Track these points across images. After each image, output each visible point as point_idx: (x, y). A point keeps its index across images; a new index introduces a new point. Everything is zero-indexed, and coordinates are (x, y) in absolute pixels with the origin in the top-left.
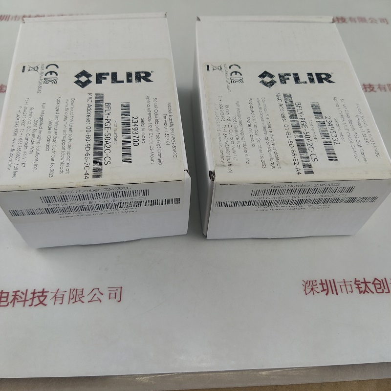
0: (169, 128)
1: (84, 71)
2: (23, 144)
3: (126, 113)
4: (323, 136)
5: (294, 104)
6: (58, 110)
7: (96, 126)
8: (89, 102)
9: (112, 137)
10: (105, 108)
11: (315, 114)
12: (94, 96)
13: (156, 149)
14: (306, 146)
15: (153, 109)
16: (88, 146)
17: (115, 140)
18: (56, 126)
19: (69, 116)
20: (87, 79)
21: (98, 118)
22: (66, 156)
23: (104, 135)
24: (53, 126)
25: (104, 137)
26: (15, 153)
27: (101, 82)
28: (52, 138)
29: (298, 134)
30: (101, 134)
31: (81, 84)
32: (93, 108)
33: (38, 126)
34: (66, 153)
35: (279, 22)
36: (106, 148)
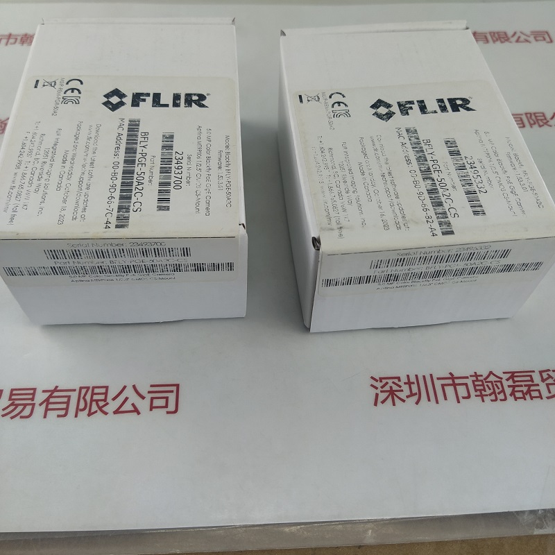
0: (224, 168)
1: (117, 89)
2: (27, 180)
3: (168, 147)
4: (463, 183)
5: (422, 142)
6: (77, 139)
7: (126, 161)
8: (120, 131)
9: (146, 177)
10: (140, 139)
11: (451, 153)
12: (126, 123)
13: (203, 194)
14: (442, 197)
15: (204, 142)
16: (114, 186)
17: (150, 181)
18: (73, 159)
19: (91, 147)
20: (119, 100)
21: (131, 151)
22: (82, 198)
23: (135, 173)
24: (69, 158)
25: (135, 176)
26: (15, 191)
27: (138, 105)
28: (66, 175)
29: (429, 182)
30: (132, 172)
31: (111, 107)
32: (124, 138)
33: (49, 158)
34: (83, 195)
35: (393, 31)
36: (137, 191)
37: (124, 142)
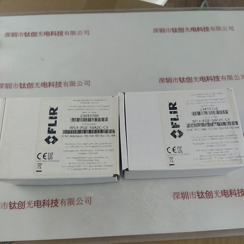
0: (89, 102)
2: (93, 165)
3: (78, 120)
6: (72, 151)
7: (85, 133)
9: (92, 126)
10: (74, 129)
12: (65, 134)
13: (101, 108)
15: (76, 108)
16: (96, 136)
17: (94, 124)
18: (83, 151)
19: (77, 145)
21: (79, 132)
23: (90, 129)
26: (98, 168)
28: (90, 152)
33: (82, 159)
34: (100, 145)
36: (99, 128)
37: (74, 134)
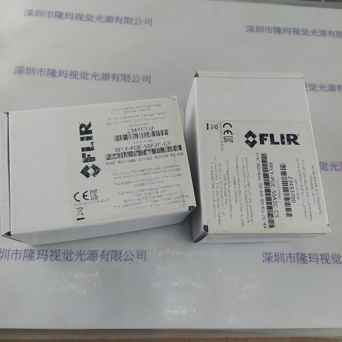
0: (314, 188)
2: (220, 196)
3: (284, 173)
6: (237, 167)
7: (265, 183)
9: (277, 193)
10: (269, 168)
12: (260, 156)
13: (307, 206)
15: (302, 171)
16: (262, 200)
17: (279, 197)
18: (239, 182)
19: (246, 173)
21: (266, 176)
22: (249, 208)
25: (272, 193)
26: (216, 203)
28: (238, 192)
30: (269, 191)
32: (261, 166)
33: (227, 180)
36: (275, 203)
37: (261, 169)
